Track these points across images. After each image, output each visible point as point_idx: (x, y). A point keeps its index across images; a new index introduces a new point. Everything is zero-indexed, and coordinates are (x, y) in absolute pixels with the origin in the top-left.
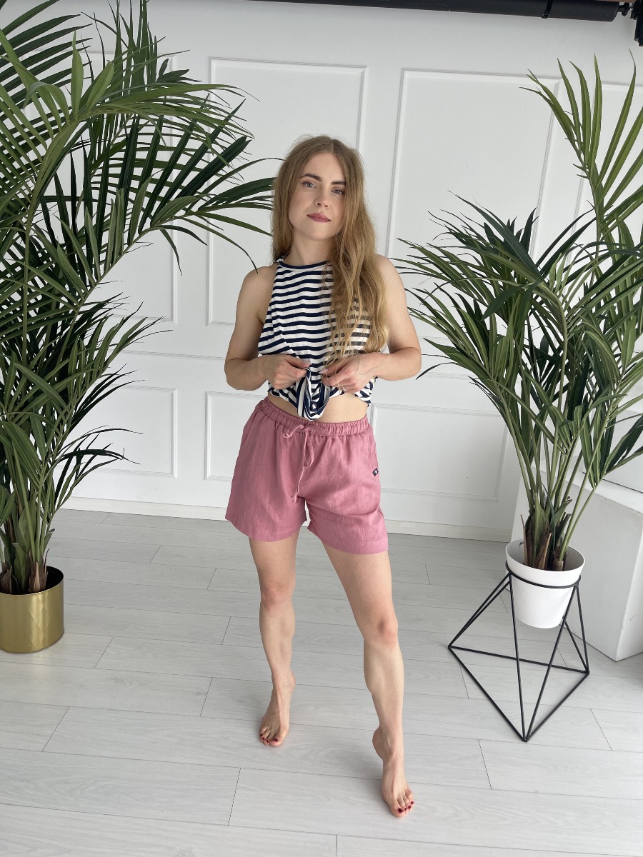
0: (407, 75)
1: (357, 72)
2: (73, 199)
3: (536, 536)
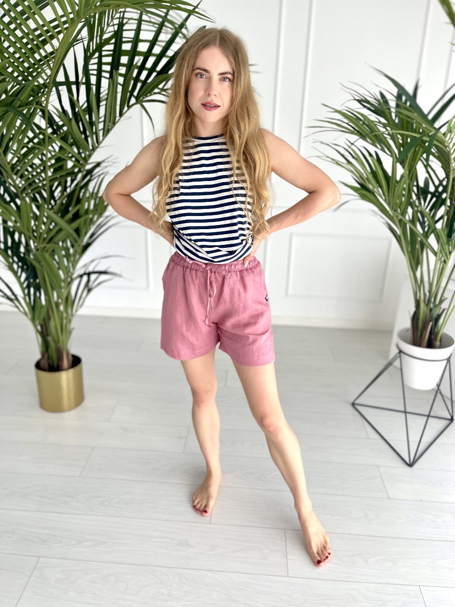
2: (77, 83)
3: (420, 325)
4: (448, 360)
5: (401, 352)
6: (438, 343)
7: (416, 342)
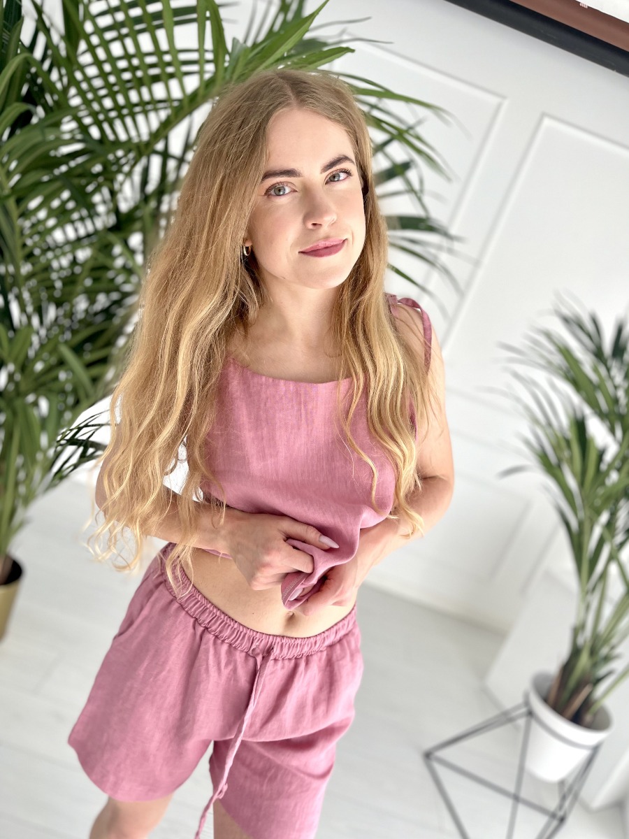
0: (547, 122)
1: (494, 100)
2: (181, 160)
3: (572, 682)
4: (596, 749)
5: (530, 714)
6: (588, 718)
7: (559, 707)
